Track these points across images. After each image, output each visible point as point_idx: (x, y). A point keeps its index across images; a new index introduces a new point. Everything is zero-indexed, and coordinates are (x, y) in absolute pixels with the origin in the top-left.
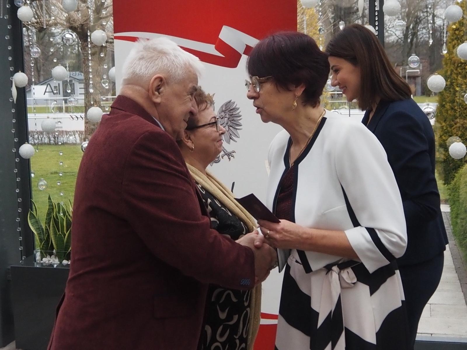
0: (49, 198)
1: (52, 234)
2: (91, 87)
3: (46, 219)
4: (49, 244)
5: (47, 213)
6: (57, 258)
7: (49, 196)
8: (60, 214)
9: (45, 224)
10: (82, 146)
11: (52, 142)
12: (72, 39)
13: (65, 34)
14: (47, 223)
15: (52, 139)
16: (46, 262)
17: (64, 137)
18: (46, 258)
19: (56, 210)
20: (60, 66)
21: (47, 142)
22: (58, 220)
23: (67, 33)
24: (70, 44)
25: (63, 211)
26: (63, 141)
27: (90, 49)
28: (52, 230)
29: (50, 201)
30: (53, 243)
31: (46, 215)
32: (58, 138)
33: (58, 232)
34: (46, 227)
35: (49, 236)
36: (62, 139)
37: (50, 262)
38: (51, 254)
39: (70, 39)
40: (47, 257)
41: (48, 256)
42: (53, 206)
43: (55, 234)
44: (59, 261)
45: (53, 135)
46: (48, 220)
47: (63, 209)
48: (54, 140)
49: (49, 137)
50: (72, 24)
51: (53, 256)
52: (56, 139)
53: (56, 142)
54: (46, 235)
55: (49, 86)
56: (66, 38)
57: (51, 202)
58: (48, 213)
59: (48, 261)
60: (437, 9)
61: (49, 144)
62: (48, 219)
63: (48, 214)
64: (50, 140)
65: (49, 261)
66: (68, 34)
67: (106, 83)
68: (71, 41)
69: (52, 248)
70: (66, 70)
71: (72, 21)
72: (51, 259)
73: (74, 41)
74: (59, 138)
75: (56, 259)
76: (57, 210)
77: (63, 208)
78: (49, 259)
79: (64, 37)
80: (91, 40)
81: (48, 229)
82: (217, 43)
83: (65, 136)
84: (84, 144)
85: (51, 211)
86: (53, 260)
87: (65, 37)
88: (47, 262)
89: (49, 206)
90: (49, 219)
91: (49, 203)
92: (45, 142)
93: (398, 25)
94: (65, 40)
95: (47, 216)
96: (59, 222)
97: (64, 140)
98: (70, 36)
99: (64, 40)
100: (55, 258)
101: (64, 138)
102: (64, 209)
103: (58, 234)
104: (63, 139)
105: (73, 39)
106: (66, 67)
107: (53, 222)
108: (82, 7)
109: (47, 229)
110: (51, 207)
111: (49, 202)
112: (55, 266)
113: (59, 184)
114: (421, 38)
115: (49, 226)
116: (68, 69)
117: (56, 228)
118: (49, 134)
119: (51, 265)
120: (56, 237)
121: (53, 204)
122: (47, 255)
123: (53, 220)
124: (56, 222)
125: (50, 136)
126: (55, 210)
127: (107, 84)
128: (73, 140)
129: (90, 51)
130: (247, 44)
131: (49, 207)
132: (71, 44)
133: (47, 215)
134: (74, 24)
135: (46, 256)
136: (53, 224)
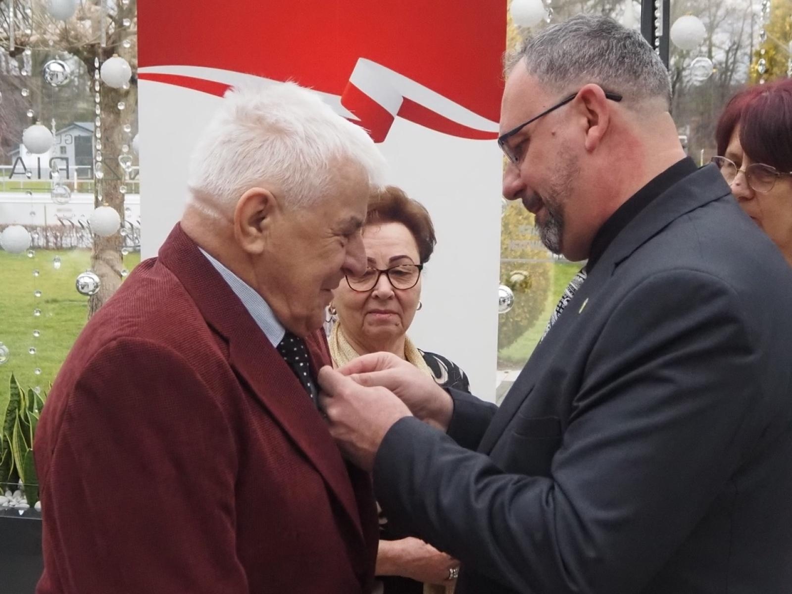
0: (13, 381)
1: (15, 450)
2: (99, 167)
3: (6, 421)
4: (10, 469)
5: (8, 410)
6: (25, 497)
7: (13, 376)
8: (32, 412)
9: (3, 430)
10: (78, 281)
11: (51, 244)
12: (63, 74)
13: (50, 64)
14: (6, 430)
15: (52, 239)
16: (2, 504)
17: (73, 236)
18: (4, 495)
19: (25, 403)
20: (38, 125)
21: (43, 245)
22: (29, 423)
23: (54, 63)
24: (58, 84)
25: (38, 405)
26: (71, 244)
27: (98, 94)
28: (16, 442)
29: (13, 385)
30: (18, 467)
31: (5, 414)
32: (61, 238)
33: (27, 447)
34: (5, 436)
35: (9, 454)
36: (69, 239)
37: (11, 503)
38: (13, 489)
39: (58, 74)
40: (6, 494)
41: (8, 493)
42: (19, 395)
43: (22, 450)
44: (28, 503)
45: (54, 232)
46: (9, 424)
47: (39, 402)
48: (55, 241)
49: (47, 236)
50: (73, 43)
51: (17, 493)
52: (59, 239)
53: (59, 244)
54: (4, 451)
55: (19, 161)
56: (51, 71)
57: (17, 388)
58: (10, 409)
59: (7, 503)
60: (717, 33)
61: (47, 248)
62: (8, 421)
63: (9, 412)
64: (48, 242)
65: (9, 502)
66: (56, 65)
67: (128, 161)
68: (61, 78)
69: (16, 477)
70: (50, 133)
71: (72, 37)
72: (13, 498)
73: (66, 78)
74: (64, 238)
75: (23, 499)
76: (28, 405)
77: (40, 399)
78: (10, 498)
79: (47, 70)
80: (100, 77)
81: (8, 441)
82: (345, 92)
83: (75, 235)
84: (81, 278)
85: (16, 405)
86: (17, 499)
87: (48, 68)
88: (5, 504)
89: (12, 395)
90: (11, 421)
91: (11, 391)
92: (38, 244)
93: (700, 66)
94: (50, 74)
95: (7, 416)
96: (29, 427)
97: (72, 242)
98: (59, 69)
99: (47, 75)
100: (22, 496)
101: (73, 239)
102: (41, 401)
103: (28, 450)
104: (71, 240)
105: (65, 73)
106: (50, 128)
107: (18, 427)
108: (93, 13)
109: (6, 440)
110: (16, 398)
111: (11, 388)
112: (21, 512)
113: (32, 352)
114: (688, 82)
115: (11, 434)
116: (54, 130)
117: (24, 440)
118: (46, 231)
119: (14, 511)
120: (23, 456)
121: (19, 393)
122: (7, 489)
123: (19, 424)
124: (25, 428)
125: (48, 234)
126: (23, 403)
127: (129, 164)
128: (88, 243)
129: (97, 98)
130: (404, 96)
131: (11, 398)
132: (61, 82)
133: (7, 413)
134: (76, 43)
135: (5, 492)
136: (18, 432)
